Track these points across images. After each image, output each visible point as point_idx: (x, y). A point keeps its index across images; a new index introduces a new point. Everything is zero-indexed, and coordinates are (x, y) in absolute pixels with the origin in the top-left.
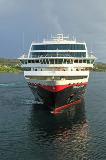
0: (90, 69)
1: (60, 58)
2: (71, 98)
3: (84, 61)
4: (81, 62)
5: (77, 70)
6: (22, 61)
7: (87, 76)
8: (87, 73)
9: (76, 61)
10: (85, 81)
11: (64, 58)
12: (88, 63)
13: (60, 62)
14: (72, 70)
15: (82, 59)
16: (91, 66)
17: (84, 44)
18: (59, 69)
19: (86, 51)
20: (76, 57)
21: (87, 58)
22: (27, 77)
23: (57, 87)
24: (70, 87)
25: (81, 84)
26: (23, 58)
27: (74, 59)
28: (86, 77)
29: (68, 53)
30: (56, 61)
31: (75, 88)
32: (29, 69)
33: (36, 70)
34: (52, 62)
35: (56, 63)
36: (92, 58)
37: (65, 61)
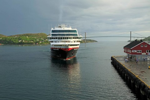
0: (79, 41)
1: (68, 37)
2: (72, 54)
3: (77, 38)
4: (76, 38)
5: (74, 42)
6: (49, 38)
8: (79, 43)
9: (74, 38)
10: (78, 46)
11: (70, 37)
12: (79, 39)
13: (67, 38)
14: (72, 42)
15: (77, 37)
16: (80, 40)
17: (76, 30)
18: (66, 42)
19: (77, 33)
20: (74, 36)
21: (78, 36)
22: (52, 45)
23: (68, 49)
24: (73, 49)
25: (76, 48)
26: (49, 36)
27: (73, 37)
28: (79, 45)
29: (70, 34)
30: (66, 38)
31: (75, 49)
32: (52, 42)
33: (56, 42)
34: (64, 38)
35: (65, 39)
36: (81, 36)
37: (69, 38)
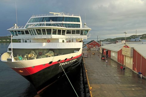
6: (12, 32)
7: (80, 49)
9: (69, 32)
11: (53, 27)
12: (82, 34)
14: (63, 41)
17: (79, 17)
19: (80, 23)
21: (81, 28)
33: (26, 42)
36: (86, 28)
